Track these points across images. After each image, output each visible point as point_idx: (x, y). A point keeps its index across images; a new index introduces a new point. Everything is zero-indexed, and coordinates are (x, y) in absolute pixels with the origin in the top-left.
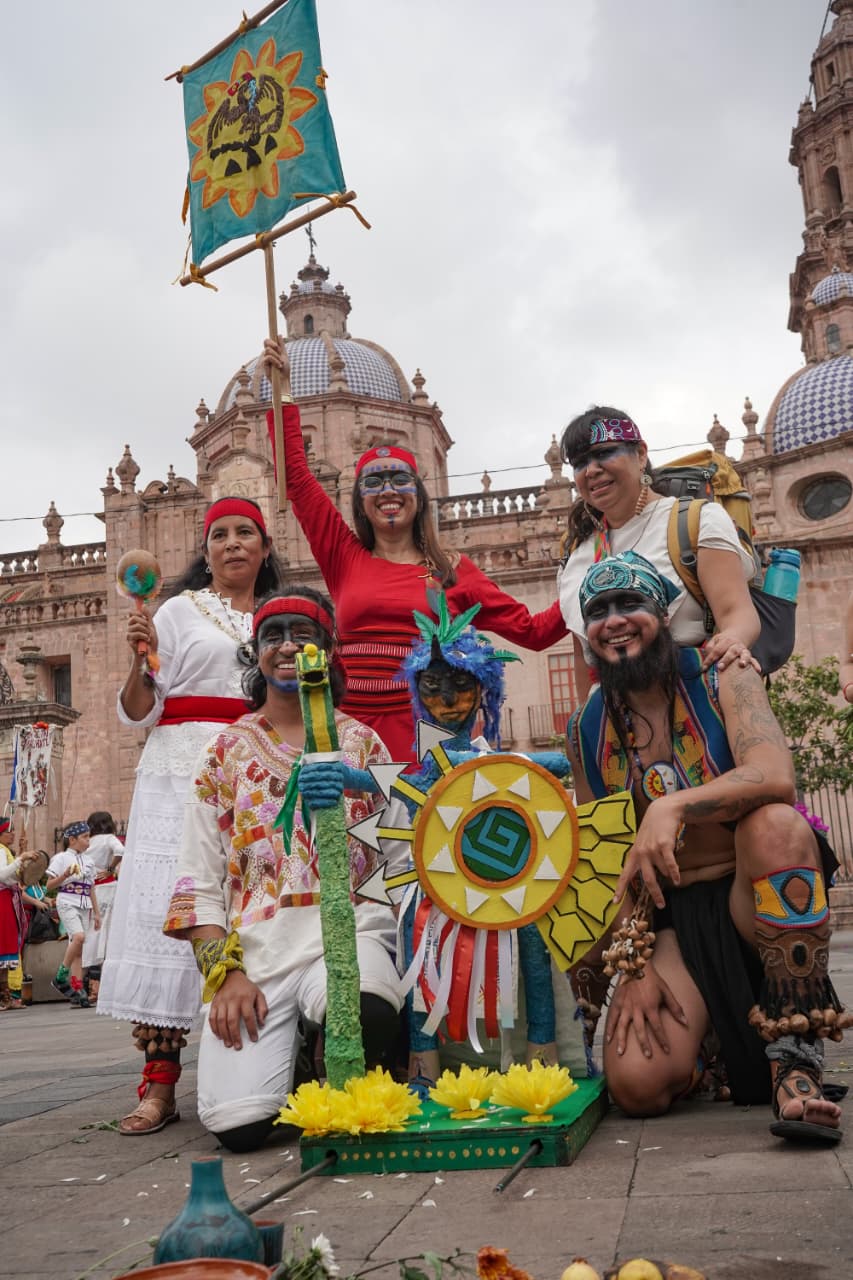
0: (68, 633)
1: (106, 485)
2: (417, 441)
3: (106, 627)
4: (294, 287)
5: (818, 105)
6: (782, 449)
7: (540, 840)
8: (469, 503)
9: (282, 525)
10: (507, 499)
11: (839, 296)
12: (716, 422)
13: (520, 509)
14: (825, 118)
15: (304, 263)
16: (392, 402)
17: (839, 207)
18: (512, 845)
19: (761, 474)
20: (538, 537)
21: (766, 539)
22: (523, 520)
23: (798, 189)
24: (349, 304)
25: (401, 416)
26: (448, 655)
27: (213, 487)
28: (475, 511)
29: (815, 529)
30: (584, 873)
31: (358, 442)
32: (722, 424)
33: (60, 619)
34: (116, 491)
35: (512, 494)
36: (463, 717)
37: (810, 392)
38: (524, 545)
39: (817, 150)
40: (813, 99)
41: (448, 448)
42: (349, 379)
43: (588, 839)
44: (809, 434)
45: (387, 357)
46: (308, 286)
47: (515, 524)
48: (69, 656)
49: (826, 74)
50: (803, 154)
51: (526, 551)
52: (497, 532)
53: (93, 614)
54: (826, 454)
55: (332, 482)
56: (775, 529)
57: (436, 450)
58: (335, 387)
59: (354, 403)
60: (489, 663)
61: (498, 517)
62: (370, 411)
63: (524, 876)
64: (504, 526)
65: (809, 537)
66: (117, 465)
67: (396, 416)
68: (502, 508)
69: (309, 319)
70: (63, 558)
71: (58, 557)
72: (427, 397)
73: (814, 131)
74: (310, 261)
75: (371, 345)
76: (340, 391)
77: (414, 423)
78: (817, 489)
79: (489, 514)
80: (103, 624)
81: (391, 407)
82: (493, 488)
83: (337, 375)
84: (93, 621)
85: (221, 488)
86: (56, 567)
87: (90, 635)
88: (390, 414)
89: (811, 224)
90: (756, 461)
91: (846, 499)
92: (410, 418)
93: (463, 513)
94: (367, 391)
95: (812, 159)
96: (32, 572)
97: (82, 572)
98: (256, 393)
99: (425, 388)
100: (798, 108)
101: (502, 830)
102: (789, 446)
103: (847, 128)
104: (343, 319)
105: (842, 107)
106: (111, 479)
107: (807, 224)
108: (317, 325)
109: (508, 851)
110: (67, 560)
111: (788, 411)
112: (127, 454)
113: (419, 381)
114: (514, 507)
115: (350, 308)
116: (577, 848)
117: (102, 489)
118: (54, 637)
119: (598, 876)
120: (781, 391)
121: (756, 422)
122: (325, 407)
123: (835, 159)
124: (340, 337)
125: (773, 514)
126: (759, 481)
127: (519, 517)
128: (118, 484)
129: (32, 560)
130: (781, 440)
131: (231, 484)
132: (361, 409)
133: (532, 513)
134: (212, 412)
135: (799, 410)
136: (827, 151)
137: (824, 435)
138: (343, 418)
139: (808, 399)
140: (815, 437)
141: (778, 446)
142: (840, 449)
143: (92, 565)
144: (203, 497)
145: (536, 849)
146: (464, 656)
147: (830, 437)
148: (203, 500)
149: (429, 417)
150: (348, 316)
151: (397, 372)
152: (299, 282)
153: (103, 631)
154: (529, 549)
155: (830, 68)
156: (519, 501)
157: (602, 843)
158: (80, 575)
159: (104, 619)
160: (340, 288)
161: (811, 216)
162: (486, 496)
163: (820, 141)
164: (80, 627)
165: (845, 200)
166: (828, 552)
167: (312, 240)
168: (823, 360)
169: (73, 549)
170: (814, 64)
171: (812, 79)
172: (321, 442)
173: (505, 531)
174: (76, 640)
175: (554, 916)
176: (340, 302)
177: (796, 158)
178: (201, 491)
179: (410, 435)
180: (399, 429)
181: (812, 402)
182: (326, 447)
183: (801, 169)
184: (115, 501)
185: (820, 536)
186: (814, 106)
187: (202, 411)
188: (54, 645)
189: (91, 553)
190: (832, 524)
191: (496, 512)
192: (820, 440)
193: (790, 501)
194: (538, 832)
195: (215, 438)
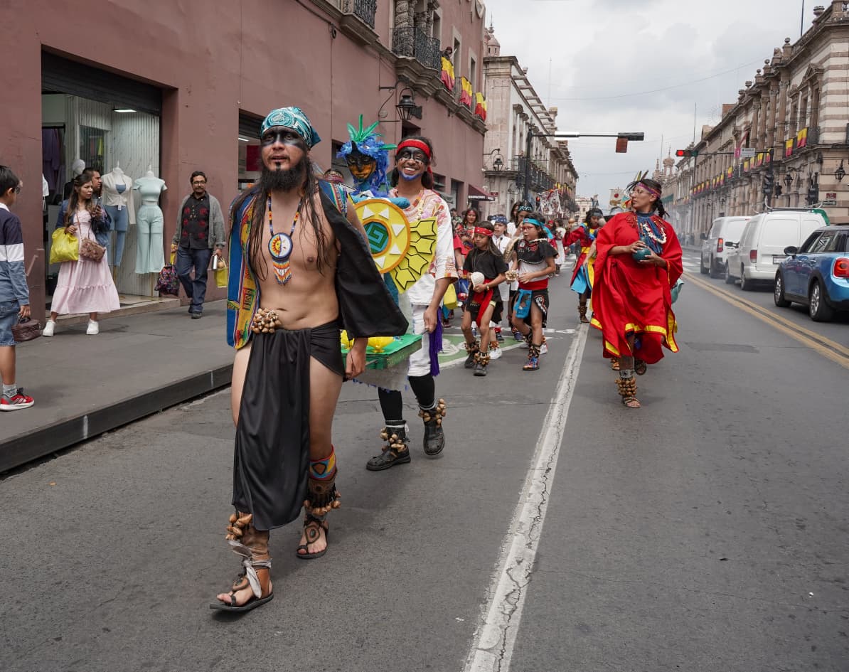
7: (393, 237)
18: (380, 239)
26: (360, 148)
30: (412, 252)
36: (366, 176)
43: (415, 238)
60: (380, 151)
63: (385, 253)
101: (376, 232)
109: (378, 241)
116: (409, 241)
119: (419, 253)
145: (390, 242)
146: (368, 148)
157: (422, 239)
175: (398, 269)
194: (392, 234)
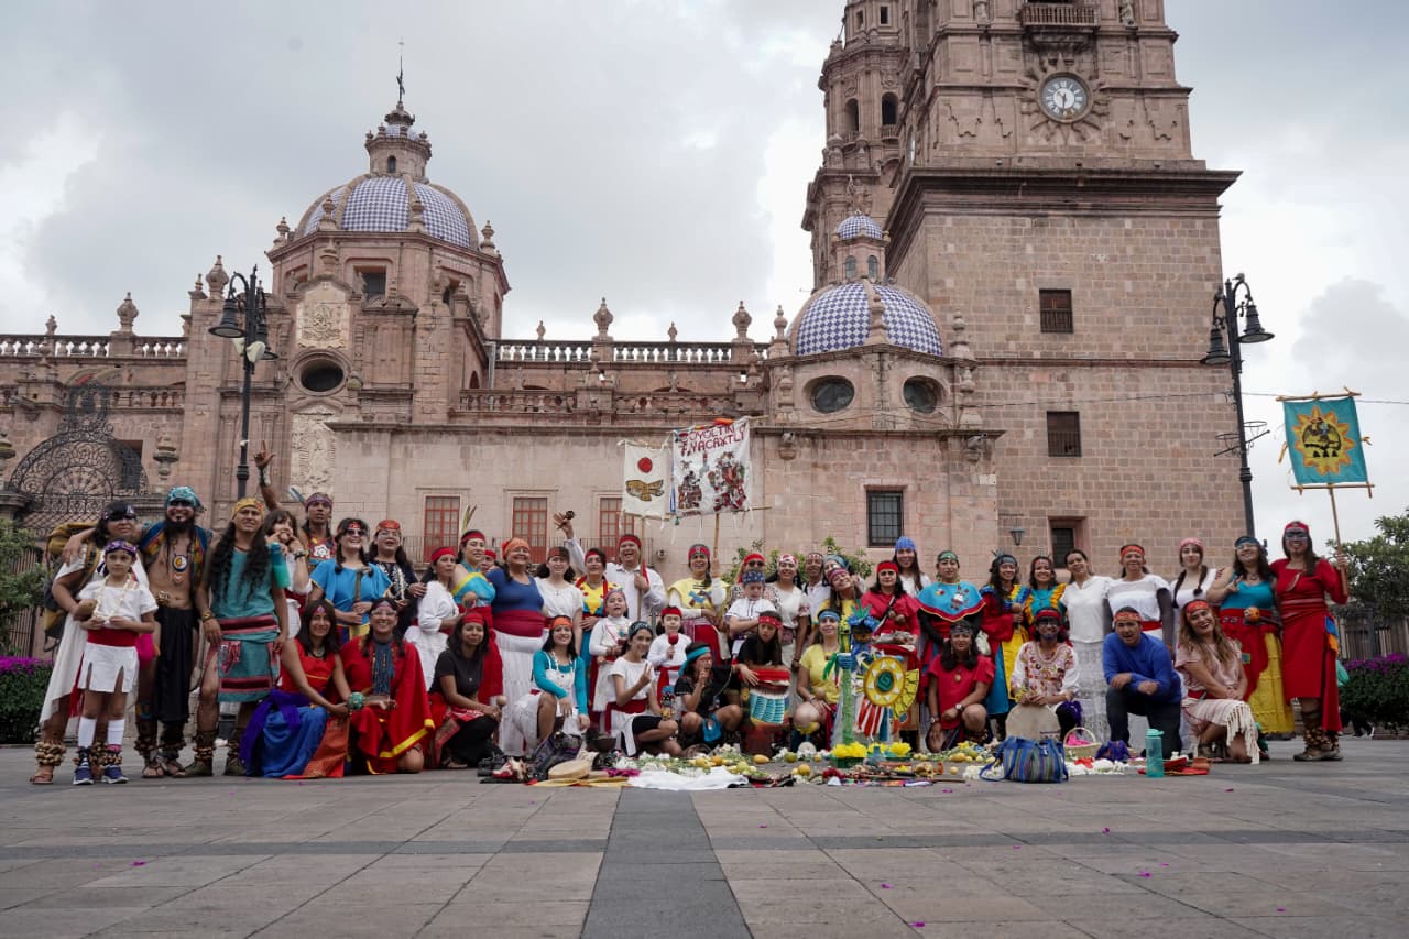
0: (142, 420)
1: (194, 289)
2: (481, 285)
3: (182, 419)
4: (382, 129)
5: (846, 44)
6: (803, 351)
8: (524, 347)
9: (359, 349)
10: (558, 348)
11: (859, 235)
12: (742, 308)
13: (568, 359)
14: (851, 57)
15: (391, 108)
16: (462, 248)
17: (856, 135)
19: (786, 371)
20: (587, 389)
21: (785, 424)
22: (570, 369)
23: (824, 110)
24: (429, 151)
25: (469, 261)
27: (298, 306)
28: (528, 356)
29: (822, 419)
31: (437, 285)
32: (746, 309)
33: (136, 406)
34: (204, 296)
35: (563, 345)
37: (829, 309)
38: (574, 394)
39: (843, 83)
40: (843, 38)
41: (505, 292)
42: (426, 221)
44: (825, 343)
45: (461, 206)
46: (394, 130)
47: (562, 371)
48: (141, 442)
49: (856, 19)
50: (830, 83)
51: (575, 400)
52: (545, 376)
53: (169, 406)
54: (838, 362)
55: (410, 317)
56: (793, 417)
57: (496, 294)
58: (413, 228)
59: (429, 244)
61: (549, 363)
62: (442, 253)
64: (553, 372)
65: (819, 427)
66: (208, 272)
67: (465, 260)
68: (552, 356)
69: (392, 159)
70: (135, 347)
71: (130, 345)
72: (494, 247)
73: (842, 66)
74: (398, 107)
75: (448, 193)
76: (418, 232)
77: (481, 269)
78: (826, 388)
79: (540, 360)
80: (178, 416)
81: (462, 252)
82: (546, 337)
83: (417, 217)
84: (169, 412)
85: (306, 307)
86: (127, 355)
87: (164, 426)
88: (460, 258)
89: (831, 145)
90: (782, 359)
91: (847, 399)
92: (477, 264)
93: (517, 355)
94: (441, 234)
95: (838, 89)
96: (101, 356)
97: (154, 363)
98: (339, 221)
99: (493, 239)
100: (830, 43)
101: (887, 678)
102: (809, 350)
103: (868, 69)
104: (423, 164)
105: (866, 51)
106: (199, 284)
107: (828, 143)
108: (400, 167)
110: (138, 348)
111: (811, 322)
112: (219, 264)
113: (488, 232)
114: (563, 356)
115: (430, 155)
117: (190, 293)
118: (127, 423)
119: (908, 693)
120: (806, 304)
121: (784, 327)
122: (402, 244)
123: (856, 93)
124: (420, 181)
125: (792, 405)
126: (784, 377)
127: (567, 366)
128: (206, 290)
129: (103, 345)
130: (803, 344)
131: (315, 306)
132: (435, 251)
133: (578, 364)
134: (292, 230)
135: (820, 323)
136: (851, 85)
137: (837, 345)
138: (418, 256)
139: (828, 315)
140: (829, 346)
141: (800, 348)
142: (848, 359)
143: (163, 357)
144: (287, 314)
147: (841, 348)
148: (288, 316)
149: (494, 265)
150: (428, 162)
151: (469, 220)
152: (386, 125)
153: (178, 423)
154: (579, 398)
155: (860, 15)
156: (568, 351)
158: (150, 365)
159: (181, 412)
160: (423, 136)
161: (831, 138)
162: (540, 343)
163: (846, 75)
164: (155, 417)
165: (861, 130)
166: (831, 441)
167: (401, 88)
168: (841, 284)
169: (145, 340)
170: (847, 9)
171: (844, 20)
172: (396, 275)
173: (554, 376)
174: (150, 428)
176: (422, 149)
177: (824, 84)
178: (287, 308)
179: (475, 279)
180: (467, 272)
181: (830, 318)
182: (400, 280)
183: (827, 95)
184: (202, 306)
185: (825, 427)
186: (844, 44)
187: (283, 228)
188: (127, 430)
189: (163, 346)
190: (837, 418)
191: (546, 359)
192: (833, 349)
193: (805, 394)
195: (294, 256)
